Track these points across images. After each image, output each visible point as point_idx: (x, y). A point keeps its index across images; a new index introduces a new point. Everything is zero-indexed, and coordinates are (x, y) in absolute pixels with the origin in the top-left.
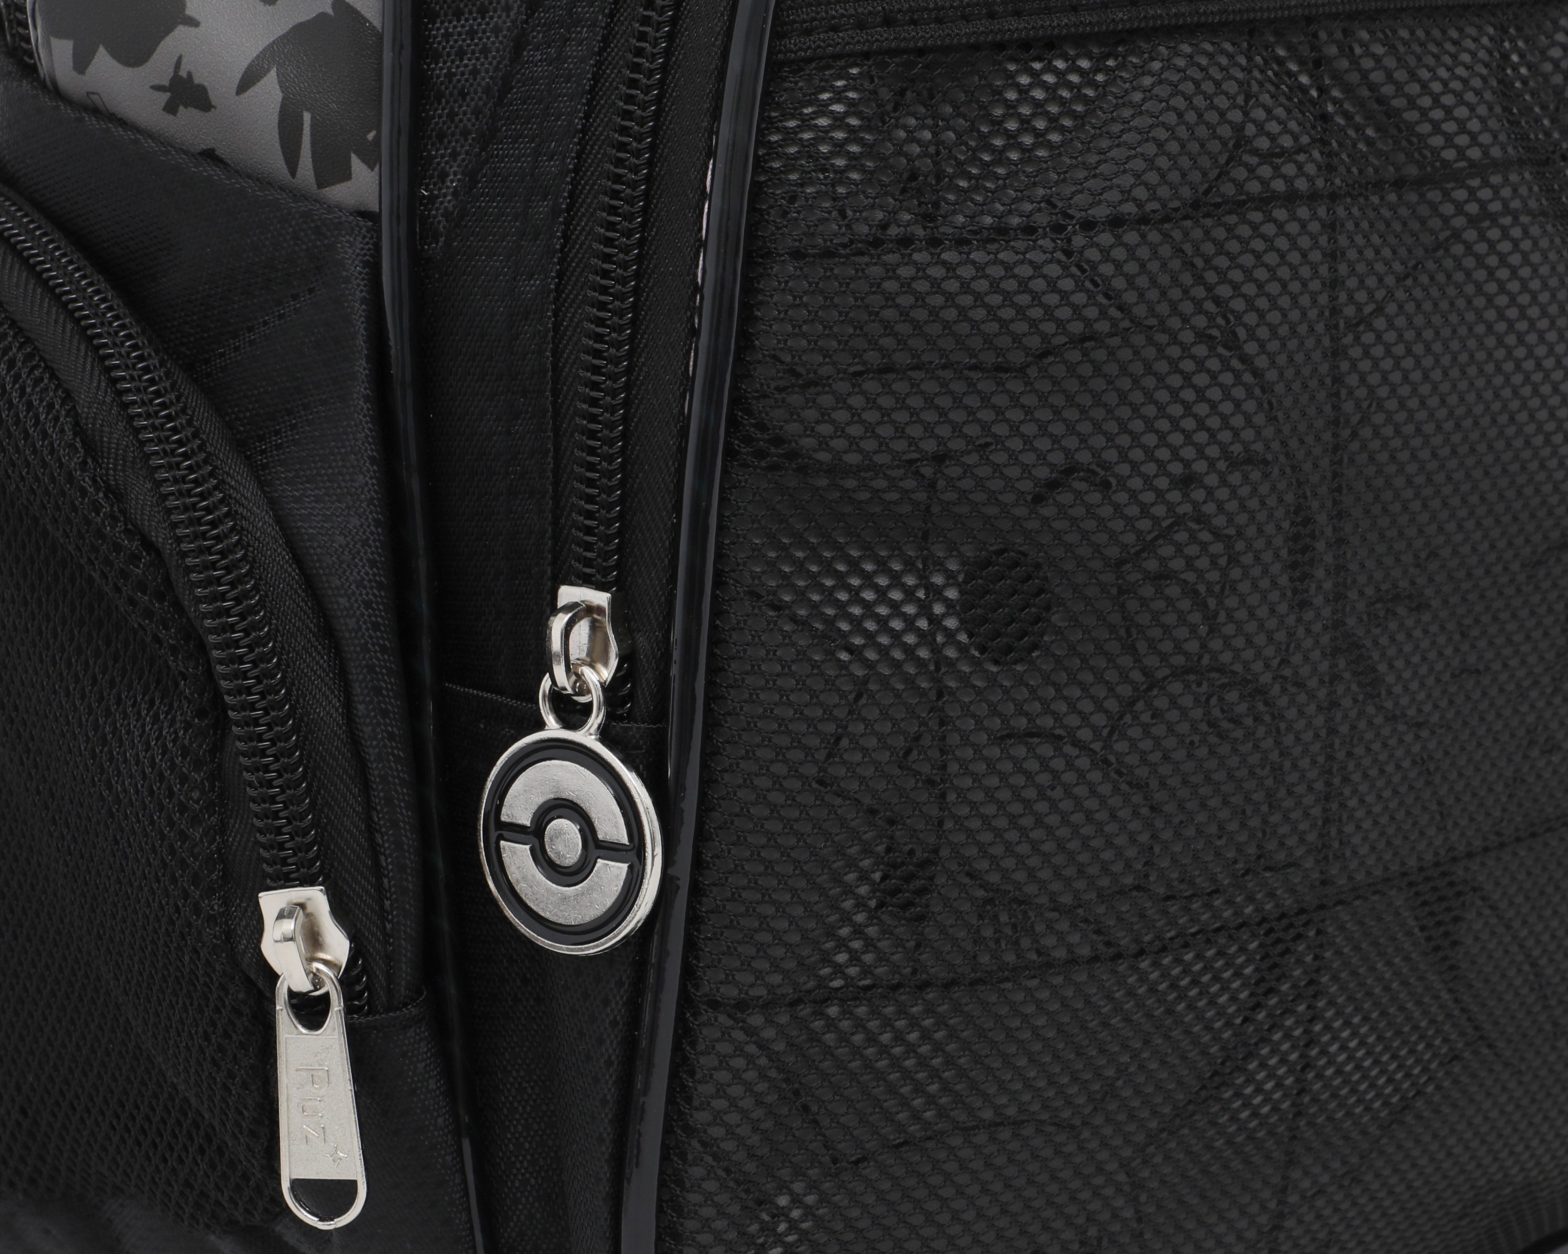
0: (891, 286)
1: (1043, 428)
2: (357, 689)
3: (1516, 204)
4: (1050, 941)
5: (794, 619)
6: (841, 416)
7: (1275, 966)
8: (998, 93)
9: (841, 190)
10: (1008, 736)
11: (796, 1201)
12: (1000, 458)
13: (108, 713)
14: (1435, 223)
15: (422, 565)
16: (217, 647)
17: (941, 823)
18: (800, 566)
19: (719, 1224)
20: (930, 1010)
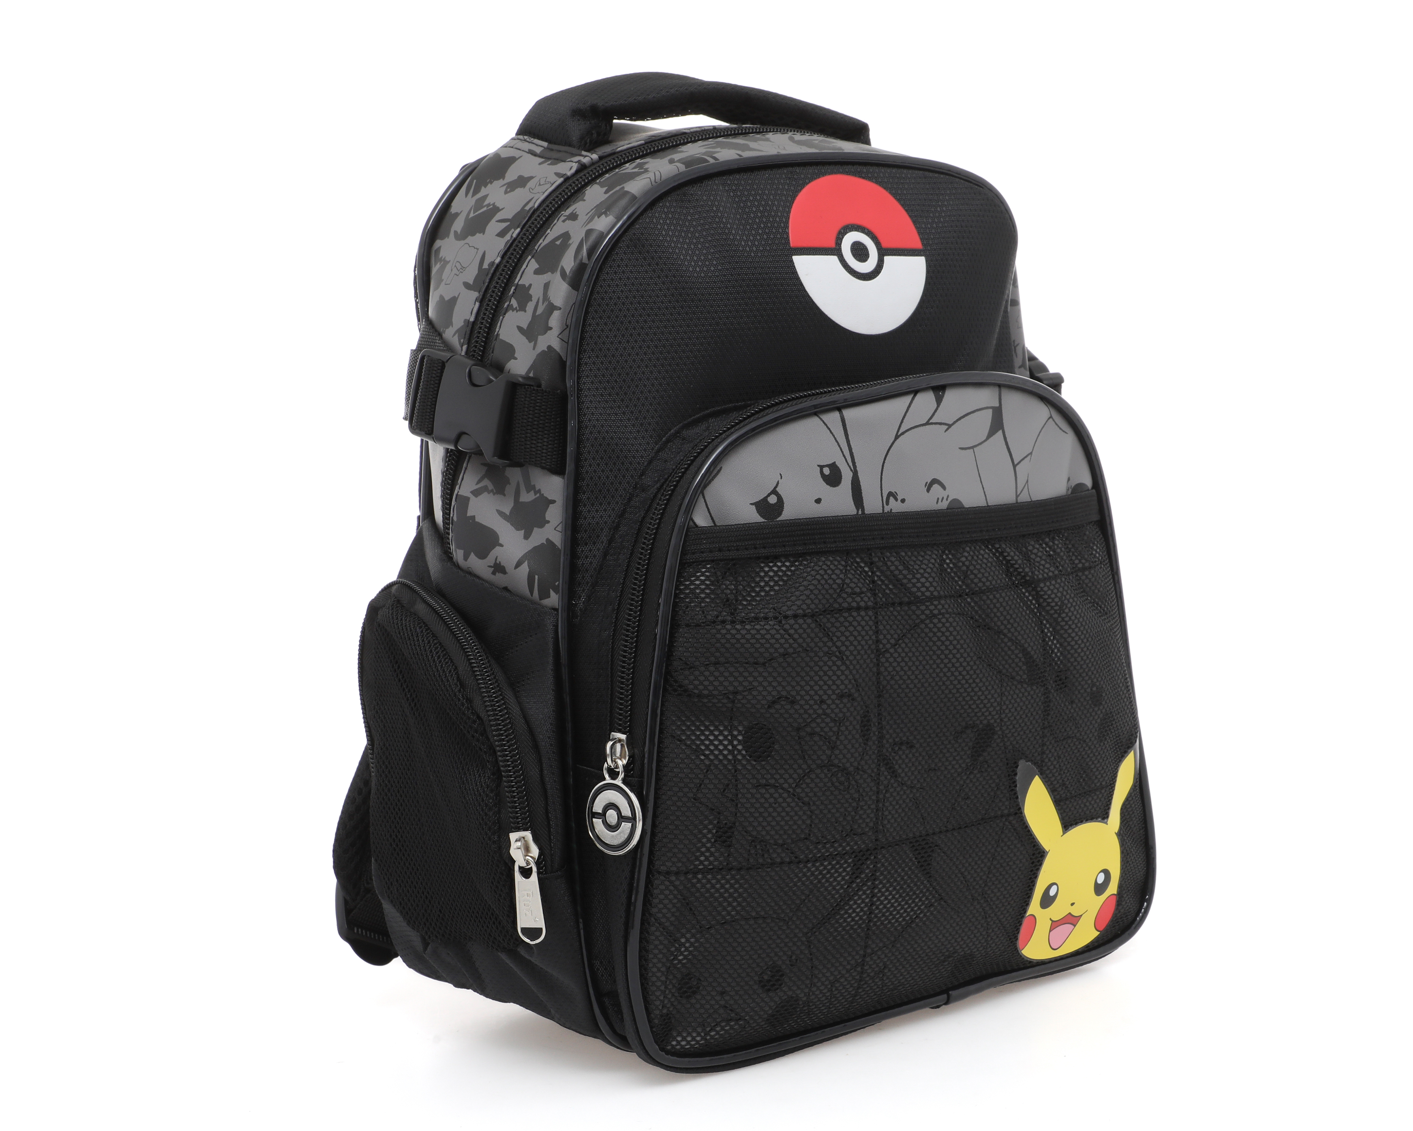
0: (719, 636)
1: (770, 683)
2: (544, 765)
3: (943, 611)
4: (775, 855)
5: (686, 745)
6: (702, 678)
7: (858, 868)
8: (758, 573)
9: (703, 605)
10: (758, 786)
11: (688, 940)
12: (755, 693)
13: (465, 774)
14: (914, 617)
15: (569, 726)
16: (499, 751)
17: (736, 814)
18: (688, 727)
19: (661, 947)
20: (733, 877)
